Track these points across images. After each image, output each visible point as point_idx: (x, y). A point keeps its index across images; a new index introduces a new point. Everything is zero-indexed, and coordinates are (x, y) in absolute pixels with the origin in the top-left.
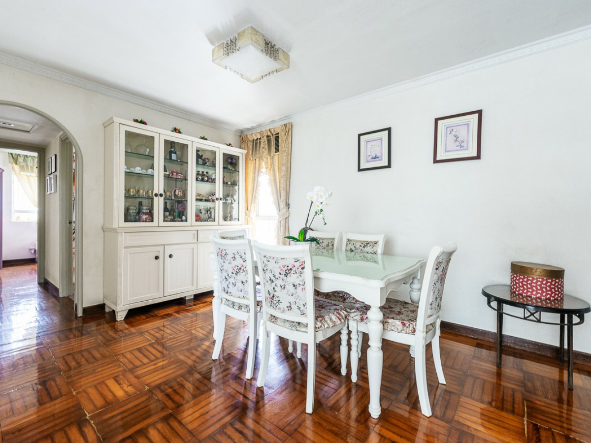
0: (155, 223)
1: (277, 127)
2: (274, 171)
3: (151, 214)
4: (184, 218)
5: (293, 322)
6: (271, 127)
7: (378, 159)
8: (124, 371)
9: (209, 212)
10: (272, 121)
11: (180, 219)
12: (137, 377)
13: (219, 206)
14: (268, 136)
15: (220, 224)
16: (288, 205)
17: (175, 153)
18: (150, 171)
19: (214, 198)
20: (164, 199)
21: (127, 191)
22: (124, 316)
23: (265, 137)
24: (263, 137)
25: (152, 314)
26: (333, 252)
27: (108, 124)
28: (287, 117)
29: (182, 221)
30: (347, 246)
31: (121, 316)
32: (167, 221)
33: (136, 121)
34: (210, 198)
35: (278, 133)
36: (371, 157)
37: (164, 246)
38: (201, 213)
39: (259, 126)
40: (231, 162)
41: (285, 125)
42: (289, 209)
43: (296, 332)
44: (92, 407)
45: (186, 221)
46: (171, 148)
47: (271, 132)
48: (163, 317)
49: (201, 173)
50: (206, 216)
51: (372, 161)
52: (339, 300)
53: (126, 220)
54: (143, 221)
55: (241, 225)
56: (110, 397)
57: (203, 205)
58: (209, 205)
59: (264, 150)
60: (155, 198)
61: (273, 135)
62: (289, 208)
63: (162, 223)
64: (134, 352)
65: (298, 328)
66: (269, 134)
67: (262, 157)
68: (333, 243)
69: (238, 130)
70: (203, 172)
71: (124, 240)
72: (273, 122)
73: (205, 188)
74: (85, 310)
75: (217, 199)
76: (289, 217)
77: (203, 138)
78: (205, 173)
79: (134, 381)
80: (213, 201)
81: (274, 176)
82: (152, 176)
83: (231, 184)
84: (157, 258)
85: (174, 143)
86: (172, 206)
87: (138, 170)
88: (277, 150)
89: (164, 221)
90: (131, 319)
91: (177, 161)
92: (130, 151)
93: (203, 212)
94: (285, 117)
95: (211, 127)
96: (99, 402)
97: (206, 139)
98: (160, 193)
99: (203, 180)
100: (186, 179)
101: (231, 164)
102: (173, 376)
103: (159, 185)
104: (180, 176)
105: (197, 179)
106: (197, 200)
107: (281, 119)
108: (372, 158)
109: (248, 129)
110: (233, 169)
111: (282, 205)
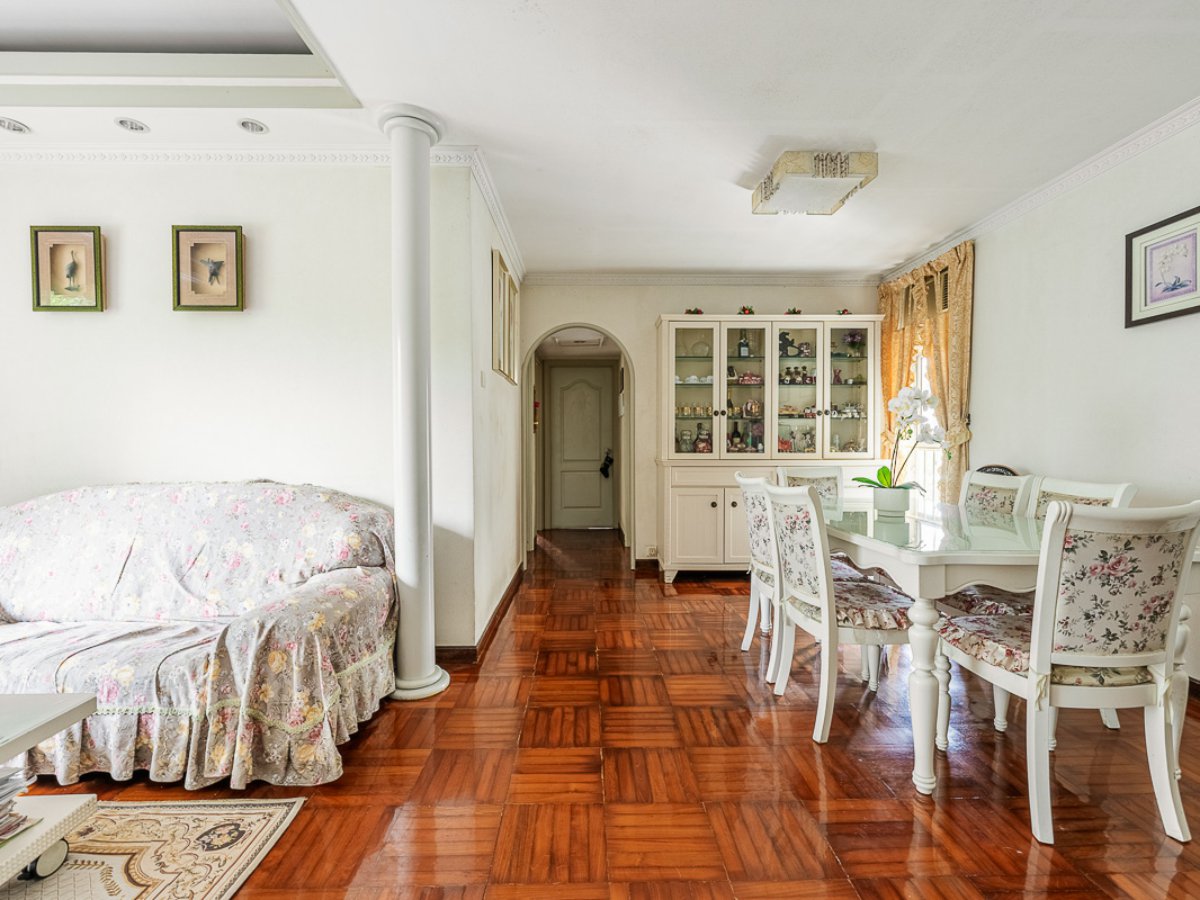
0: (715, 455)
1: (943, 256)
2: (937, 348)
3: (709, 441)
4: (760, 446)
5: (812, 606)
6: (932, 257)
7: (1183, 289)
8: (643, 629)
9: (808, 436)
10: (932, 246)
11: (754, 449)
12: (651, 638)
13: (823, 427)
14: (927, 278)
15: (825, 457)
16: (967, 419)
17: (747, 345)
18: (708, 380)
19: (815, 411)
20: (729, 418)
21: (680, 409)
22: (672, 579)
23: (922, 280)
24: (918, 281)
25: (708, 585)
26: (1012, 520)
27: (658, 324)
28: (961, 229)
29: (757, 451)
30: (1038, 506)
31: (669, 578)
32: (733, 451)
33: (689, 312)
34: (808, 411)
35: (946, 269)
36: (1163, 286)
37: (724, 487)
38: (794, 438)
39: (910, 259)
40: (853, 342)
41: (956, 249)
42: (970, 426)
43: (810, 620)
44: (602, 645)
45: (763, 451)
46: (741, 338)
47: (931, 268)
48: (716, 592)
49: (792, 370)
50: (804, 443)
51: (1166, 297)
52: (960, 608)
53: (678, 450)
54: (700, 452)
55: (873, 459)
56: (620, 643)
57: (796, 425)
58: (806, 423)
59: (919, 307)
60: (714, 417)
61: (937, 273)
62: (968, 424)
63: (725, 455)
64: (662, 617)
65: (814, 616)
66: (930, 273)
67: (915, 321)
68: (1014, 499)
69: (874, 276)
70: (796, 368)
71: (674, 476)
72: (934, 246)
73: (798, 395)
74: (638, 563)
75: (819, 413)
76: (971, 443)
77: (794, 312)
78: (800, 369)
79: (647, 639)
80: (813, 416)
81: (938, 358)
82: (711, 385)
83: (854, 383)
84: (714, 505)
85: (745, 330)
86: (746, 429)
87: (693, 379)
88: (945, 306)
89: (728, 451)
90: (680, 585)
91: (749, 357)
92: (684, 355)
93: (798, 436)
94: (957, 231)
95: (815, 286)
96: (610, 644)
97: (799, 313)
98: (722, 409)
99: (793, 382)
100: (762, 383)
101: (853, 344)
102: (685, 648)
103: (720, 398)
104: (754, 381)
105: (781, 382)
106: (781, 416)
107: (949, 238)
108: (1166, 289)
109: (892, 271)
110: (858, 354)
111: (953, 417)
